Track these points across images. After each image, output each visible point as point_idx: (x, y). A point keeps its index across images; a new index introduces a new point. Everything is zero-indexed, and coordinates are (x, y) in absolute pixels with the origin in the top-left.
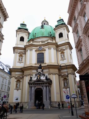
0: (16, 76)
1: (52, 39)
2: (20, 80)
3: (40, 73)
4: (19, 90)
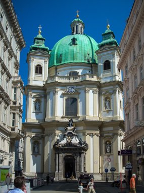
0: (33, 136)
1: (92, 67)
2: (38, 141)
3: (71, 133)
4: (38, 156)
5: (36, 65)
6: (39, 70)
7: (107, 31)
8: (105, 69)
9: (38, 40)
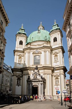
0: (17, 75)
2: (20, 78)
3: (37, 73)
4: (20, 86)
5: (20, 41)
6: (21, 43)
7: (54, 25)
8: (54, 41)
9: (21, 30)
